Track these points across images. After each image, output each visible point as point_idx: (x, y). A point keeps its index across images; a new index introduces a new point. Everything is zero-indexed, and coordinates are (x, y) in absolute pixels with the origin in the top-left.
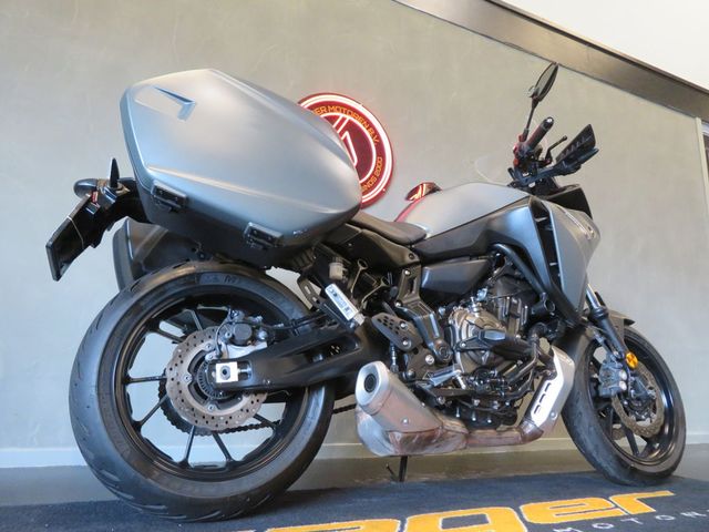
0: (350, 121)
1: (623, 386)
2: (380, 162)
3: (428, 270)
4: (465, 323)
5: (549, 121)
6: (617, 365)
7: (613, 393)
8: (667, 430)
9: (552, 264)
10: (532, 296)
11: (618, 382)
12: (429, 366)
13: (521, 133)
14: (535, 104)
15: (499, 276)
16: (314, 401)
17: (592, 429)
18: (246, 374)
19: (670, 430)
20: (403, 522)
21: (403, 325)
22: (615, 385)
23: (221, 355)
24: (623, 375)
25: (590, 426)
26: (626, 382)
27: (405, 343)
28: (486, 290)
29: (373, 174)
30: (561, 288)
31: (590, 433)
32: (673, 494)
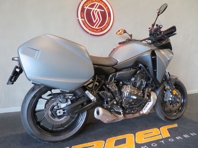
0: (100, 5)
1: (170, 99)
2: (109, 19)
3: (118, 73)
4: (126, 91)
5: (161, 26)
6: (170, 93)
7: (167, 101)
8: (180, 108)
9: (155, 70)
10: (148, 79)
11: (169, 98)
12: (115, 104)
13: (153, 23)
14: (158, 15)
15: (139, 73)
16: (84, 114)
17: (159, 110)
18: (65, 112)
19: (181, 109)
20: (105, 142)
21: (108, 94)
22: (168, 99)
23: (58, 107)
24: (171, 96)
25: (159, 109)
26: (172, 98)
27: (108, 99)
28: (134, 78)
29: (107, 23)
30: (156, 78)
31: (159, 111)
32: (177, 126)
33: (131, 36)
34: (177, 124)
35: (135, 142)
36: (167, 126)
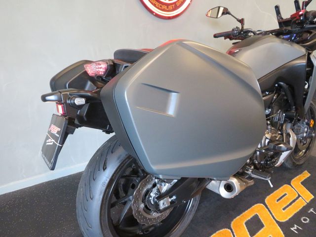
1: (305, 135)
6: (305, 126)
7: (300, 138)
20: (232, 231)
22: (302, 135)
24: (306, 129)
28: (270, 110)
32: (309, 175)
33: (241, 21)
34: (306, 171)
35: (277, 222)
36: (297, 177)
